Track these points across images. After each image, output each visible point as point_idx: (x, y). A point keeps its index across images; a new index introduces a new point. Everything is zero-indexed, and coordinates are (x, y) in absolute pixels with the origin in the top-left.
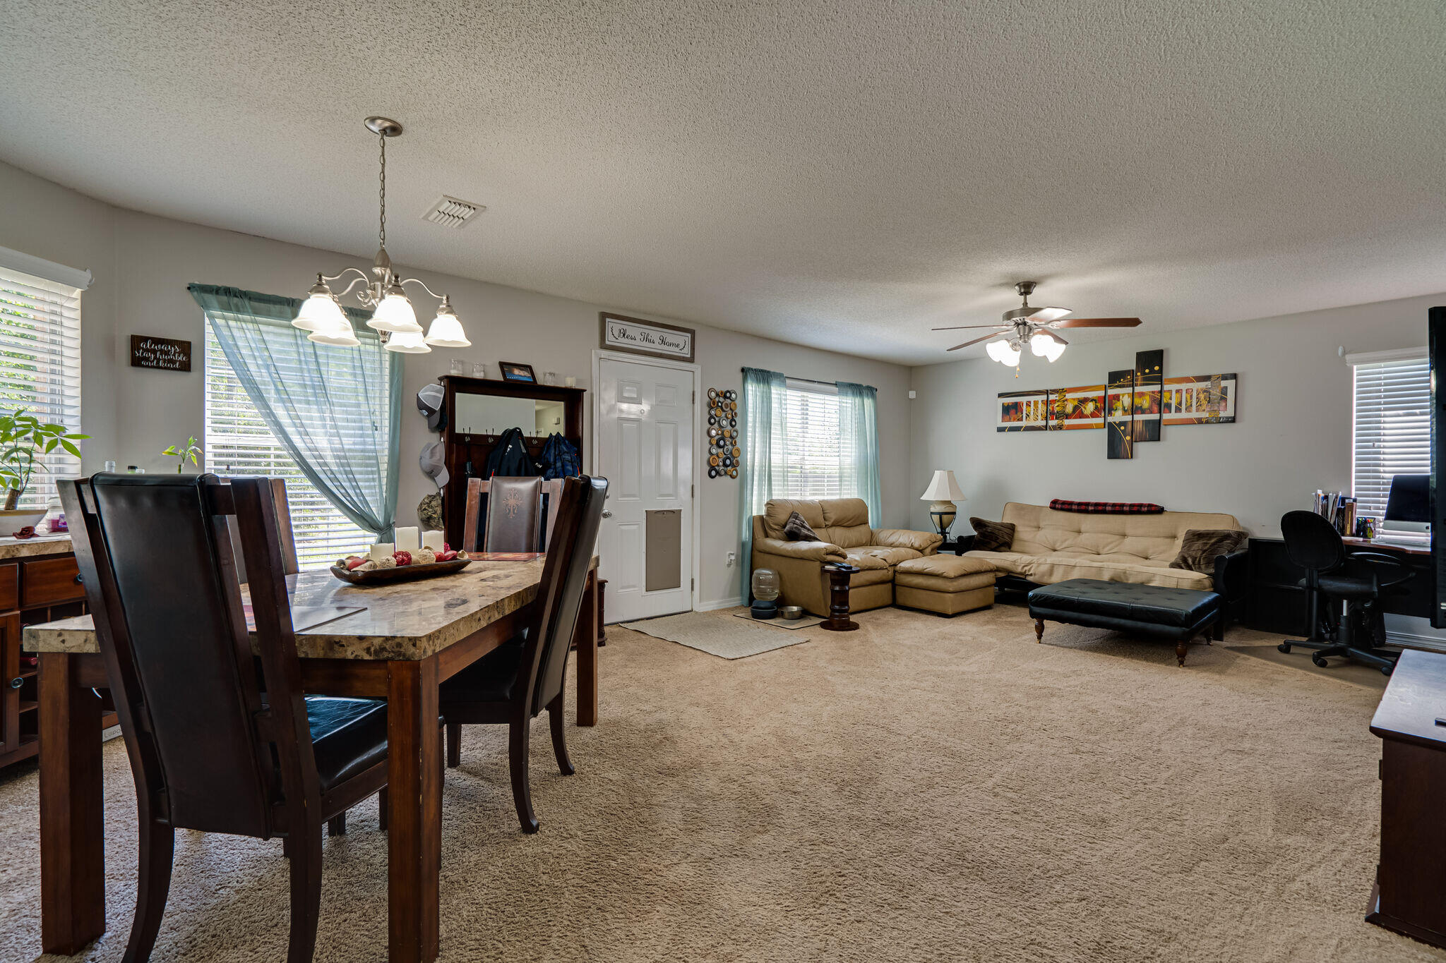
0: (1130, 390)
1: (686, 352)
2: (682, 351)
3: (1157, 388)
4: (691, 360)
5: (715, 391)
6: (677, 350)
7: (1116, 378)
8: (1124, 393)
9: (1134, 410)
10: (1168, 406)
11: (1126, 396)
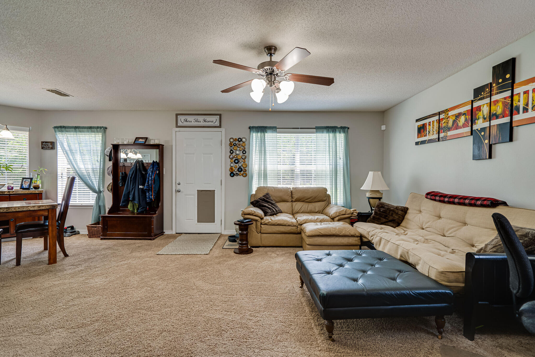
0: (487, 100)
1: (217, 124)
2: (215, 124)
3: (508, 94)
4: (220, 126)
5: (232, 138)
6: (212, 123)
7: (478, 92)
8: (483, 104)
9: (492, 116)
10: (518, 108)
11: (485, 106)
